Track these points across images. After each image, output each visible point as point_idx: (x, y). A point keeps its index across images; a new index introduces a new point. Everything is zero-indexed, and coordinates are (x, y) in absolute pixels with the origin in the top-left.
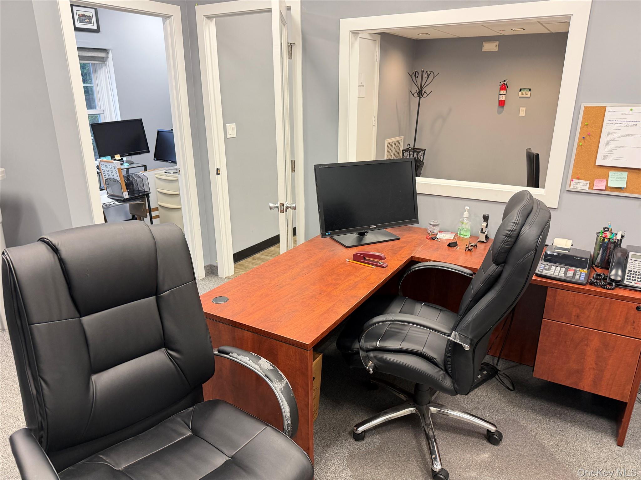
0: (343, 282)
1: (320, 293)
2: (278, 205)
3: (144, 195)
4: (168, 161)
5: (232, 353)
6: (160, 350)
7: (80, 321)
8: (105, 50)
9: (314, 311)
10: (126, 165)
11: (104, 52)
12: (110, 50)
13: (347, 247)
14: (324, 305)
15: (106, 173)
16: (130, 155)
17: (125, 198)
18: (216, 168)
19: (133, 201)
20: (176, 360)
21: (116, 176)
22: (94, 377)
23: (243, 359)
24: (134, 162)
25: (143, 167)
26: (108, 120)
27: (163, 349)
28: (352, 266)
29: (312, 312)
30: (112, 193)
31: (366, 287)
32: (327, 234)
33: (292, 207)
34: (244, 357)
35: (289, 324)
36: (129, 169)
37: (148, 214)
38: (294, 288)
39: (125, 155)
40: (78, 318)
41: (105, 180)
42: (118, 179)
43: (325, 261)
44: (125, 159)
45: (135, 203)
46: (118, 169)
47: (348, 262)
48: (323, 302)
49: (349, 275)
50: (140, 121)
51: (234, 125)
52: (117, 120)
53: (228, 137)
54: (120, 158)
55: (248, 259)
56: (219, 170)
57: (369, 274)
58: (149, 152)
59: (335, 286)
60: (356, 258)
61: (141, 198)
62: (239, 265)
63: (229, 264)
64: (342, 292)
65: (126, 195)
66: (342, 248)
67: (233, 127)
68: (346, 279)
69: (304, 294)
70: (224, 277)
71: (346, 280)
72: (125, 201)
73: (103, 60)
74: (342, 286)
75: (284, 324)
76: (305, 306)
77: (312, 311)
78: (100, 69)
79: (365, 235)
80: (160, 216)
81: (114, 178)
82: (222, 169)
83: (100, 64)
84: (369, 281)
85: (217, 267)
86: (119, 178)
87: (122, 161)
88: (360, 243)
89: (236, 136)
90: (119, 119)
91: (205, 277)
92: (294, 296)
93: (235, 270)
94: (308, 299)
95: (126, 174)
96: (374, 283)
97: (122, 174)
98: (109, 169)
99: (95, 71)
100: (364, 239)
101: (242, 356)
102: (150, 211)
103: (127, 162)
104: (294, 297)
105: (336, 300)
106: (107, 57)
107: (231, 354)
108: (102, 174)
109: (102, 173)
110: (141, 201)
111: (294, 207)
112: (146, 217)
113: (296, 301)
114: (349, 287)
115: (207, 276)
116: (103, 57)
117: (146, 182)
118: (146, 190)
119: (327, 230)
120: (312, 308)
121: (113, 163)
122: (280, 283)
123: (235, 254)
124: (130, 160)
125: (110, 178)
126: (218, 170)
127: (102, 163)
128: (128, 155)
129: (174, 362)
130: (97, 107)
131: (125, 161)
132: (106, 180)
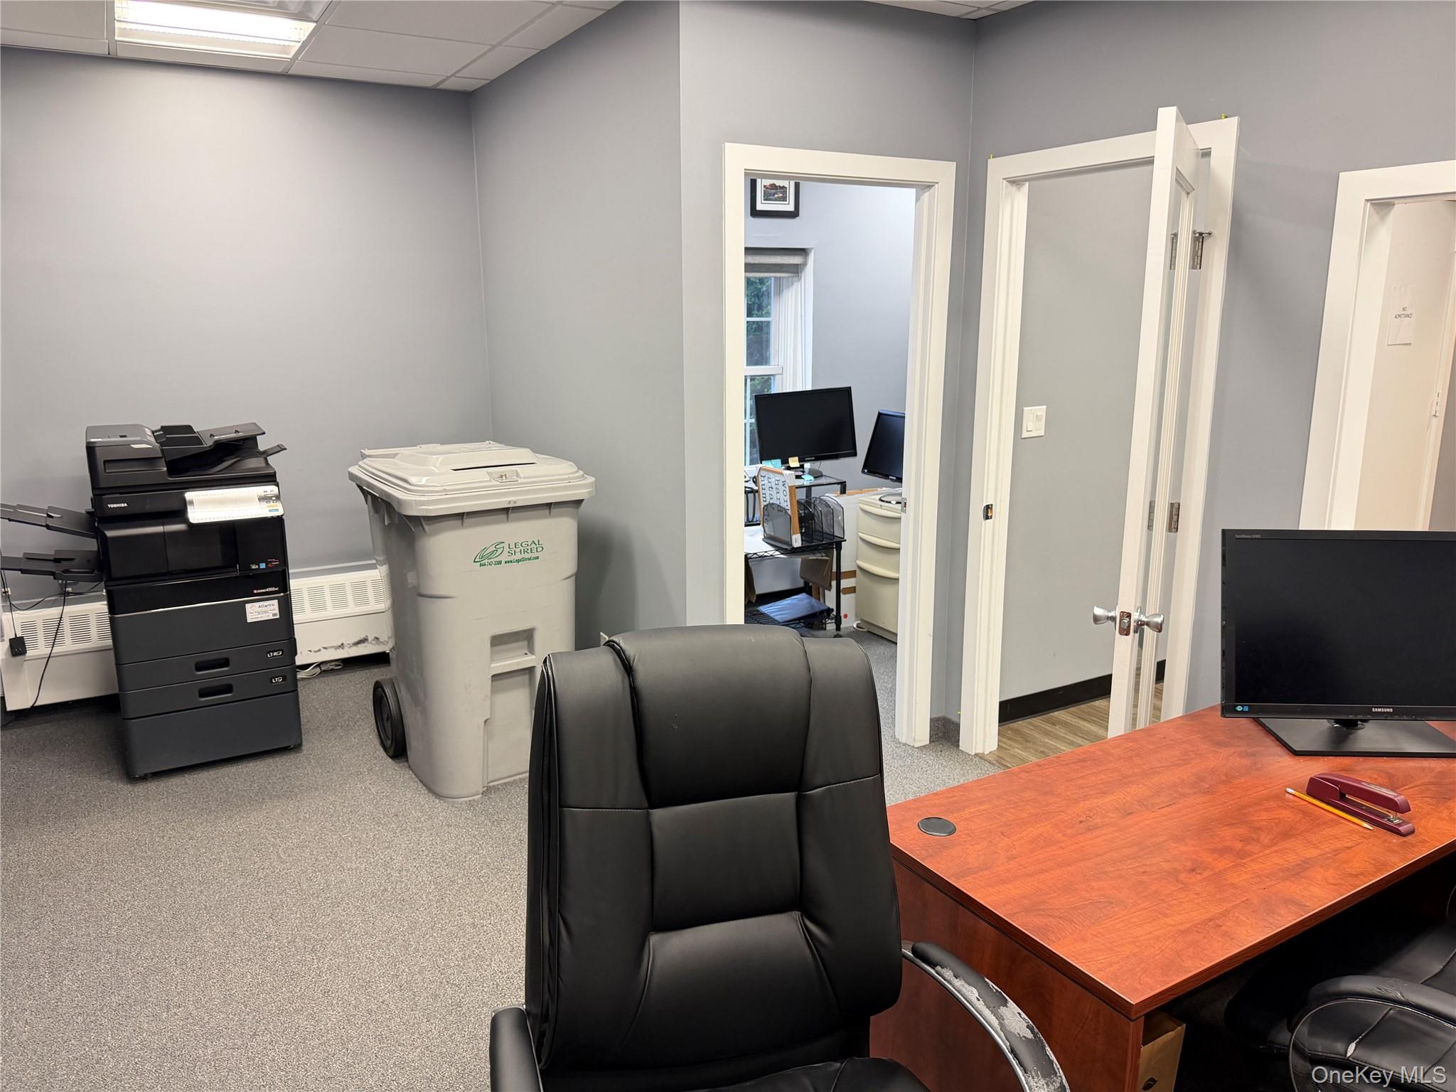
0: (1267, 852)
1: (1193, 870)
2: (1116, 613)
3: (831, 544)
4: (890, 477)
5: (942, 968)
6: (790, 913)
7: (648, 815)
8: (803, 252)
9: (1166, 915)
10: (808, 479)
11: (799, 255)
12: (811, 251)
13: (1296, 753)
14: (1198, 904)
15: (768, 492)
16: (818, 459)
17: (795, 546)
18: (985, 505)
19: (809, 554)
20: (817, 944)
21: (784, 500)
22: (654, 939)
23: (964, 990)
24: (824, 474)
25: (839, 486)
26: (789, 388)
27: (797, 913)
28: (1300, 810)
29: (1159, 916)
30: (772, 534)
31: (1333, 882)
32: (1239, 708)
33: (1151, 624)
34: (966, 986)
35: (1092, 934)
36: (813, 488)
37: (834, 583)
38: (1123, 840)
39: (809, 459)
40: (645, 810)
41: (762, 506)
42: (786, 508)
43: (1224, 781)
44: (807, 466)
45: (812, 557)
46: (790, 487)
47: (1291, 797)
48: (1196, 897)
49: (1287, 835)
50: (848, 391)
51: (1041, 410)
52: (804, 390)
53: (1025, 435)
54: (797, 465)
55: (1036, 721)
56: (991, 508)
57: (1350, 844)
58: (855, 454)
59: (1240, 858)
60: (1317, 788)
61: (824, 548)
62: (1011, 729)
63: (988, 724)
64: (1259, 879)
65: (797, 541)
66: (1279, 752)
67: (1039, 414)
68: (1276, 844)
69: (1148, 862)
70: (972, 752)
71: (1276, 848)
72: (794, 551)
73: (796, 270)
74: (1262, 863)
75: (1080, 931)
76: (1144, 894)
77: (1160, 913)
78: (788, 287)
79: (1357, 725)
80: (857, 590)
81: (781, 505)
82: (998, 506)
83: (790, 279)
84: (1345, 866)
85: (958, 726)
86: (789, 504)
87: (802, 469)
88: (1338, 746)
89: (1043, 434)
90: (809, 388)
91: (928, 743)
92: (1120, 861)
93: (999, 741)
94: (1155, 876)
95: (804, 497)
96: (1362, 874)
97: (795, 498)
98: (774, 487)
99: (779, 292)
100: (1351, 736)
101: (962, 982)
102: (839, 576)
103: (811, 472)
104: (1119, 864)
105: (1234, 899)
106: (805, 264)
107: (938, 968)
108: (759, 495)
109: (761, 491)
110: (824, 554)
111: (1157, 623)
112: (829, 588)
113: (1121, 876)
114: (1282, 871)
115: (934, 742)
116: (797, 265)
117: (840, 518)
118: (837, 533)
119: (1240, 699)
120: (1164, 905)
121: (782, 474)
122: (1090, 817)
123: (1006, 701)
124: (817, 468)
125: (773, 504)
126: (988, 508)
127: (763, 473)
128: (813, 458)
129: (815, 950)
130: (773, 361)
131: (807, 471)
132: (765, 506)
